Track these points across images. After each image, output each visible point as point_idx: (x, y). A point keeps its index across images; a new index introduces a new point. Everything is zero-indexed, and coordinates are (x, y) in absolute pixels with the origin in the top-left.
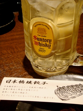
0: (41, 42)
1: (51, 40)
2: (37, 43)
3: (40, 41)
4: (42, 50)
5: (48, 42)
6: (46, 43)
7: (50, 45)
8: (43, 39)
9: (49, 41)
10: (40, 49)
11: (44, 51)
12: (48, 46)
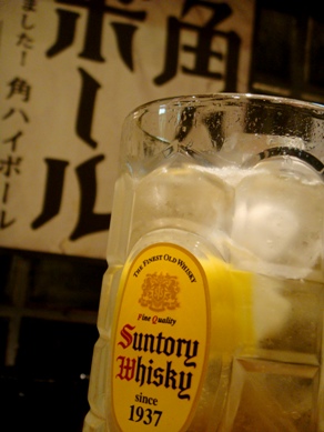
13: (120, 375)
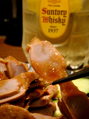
0: (52, 16)
1: (66, 11)
2: (46, 19)
3: (50, 15)
4: (53, 28)
5: (62, 14)
6: (59, 17)
7: (65, 20)
8: (56, 11)
9: (63, 12)
10: (50, 28)
11: (56, 31)
12: (62, 21)
13: (44, 22)
